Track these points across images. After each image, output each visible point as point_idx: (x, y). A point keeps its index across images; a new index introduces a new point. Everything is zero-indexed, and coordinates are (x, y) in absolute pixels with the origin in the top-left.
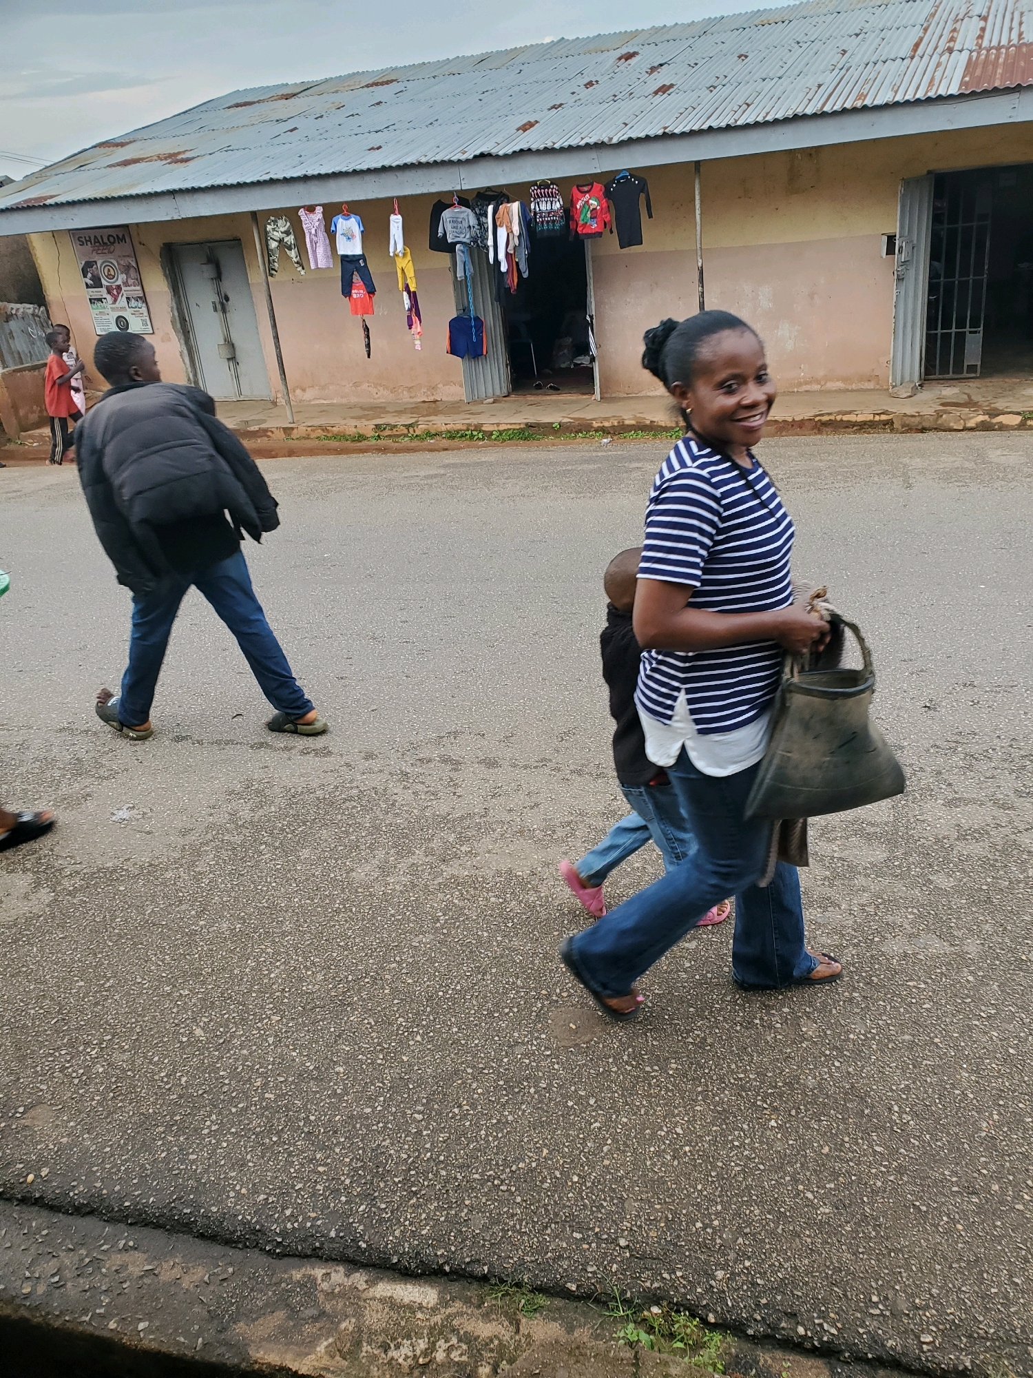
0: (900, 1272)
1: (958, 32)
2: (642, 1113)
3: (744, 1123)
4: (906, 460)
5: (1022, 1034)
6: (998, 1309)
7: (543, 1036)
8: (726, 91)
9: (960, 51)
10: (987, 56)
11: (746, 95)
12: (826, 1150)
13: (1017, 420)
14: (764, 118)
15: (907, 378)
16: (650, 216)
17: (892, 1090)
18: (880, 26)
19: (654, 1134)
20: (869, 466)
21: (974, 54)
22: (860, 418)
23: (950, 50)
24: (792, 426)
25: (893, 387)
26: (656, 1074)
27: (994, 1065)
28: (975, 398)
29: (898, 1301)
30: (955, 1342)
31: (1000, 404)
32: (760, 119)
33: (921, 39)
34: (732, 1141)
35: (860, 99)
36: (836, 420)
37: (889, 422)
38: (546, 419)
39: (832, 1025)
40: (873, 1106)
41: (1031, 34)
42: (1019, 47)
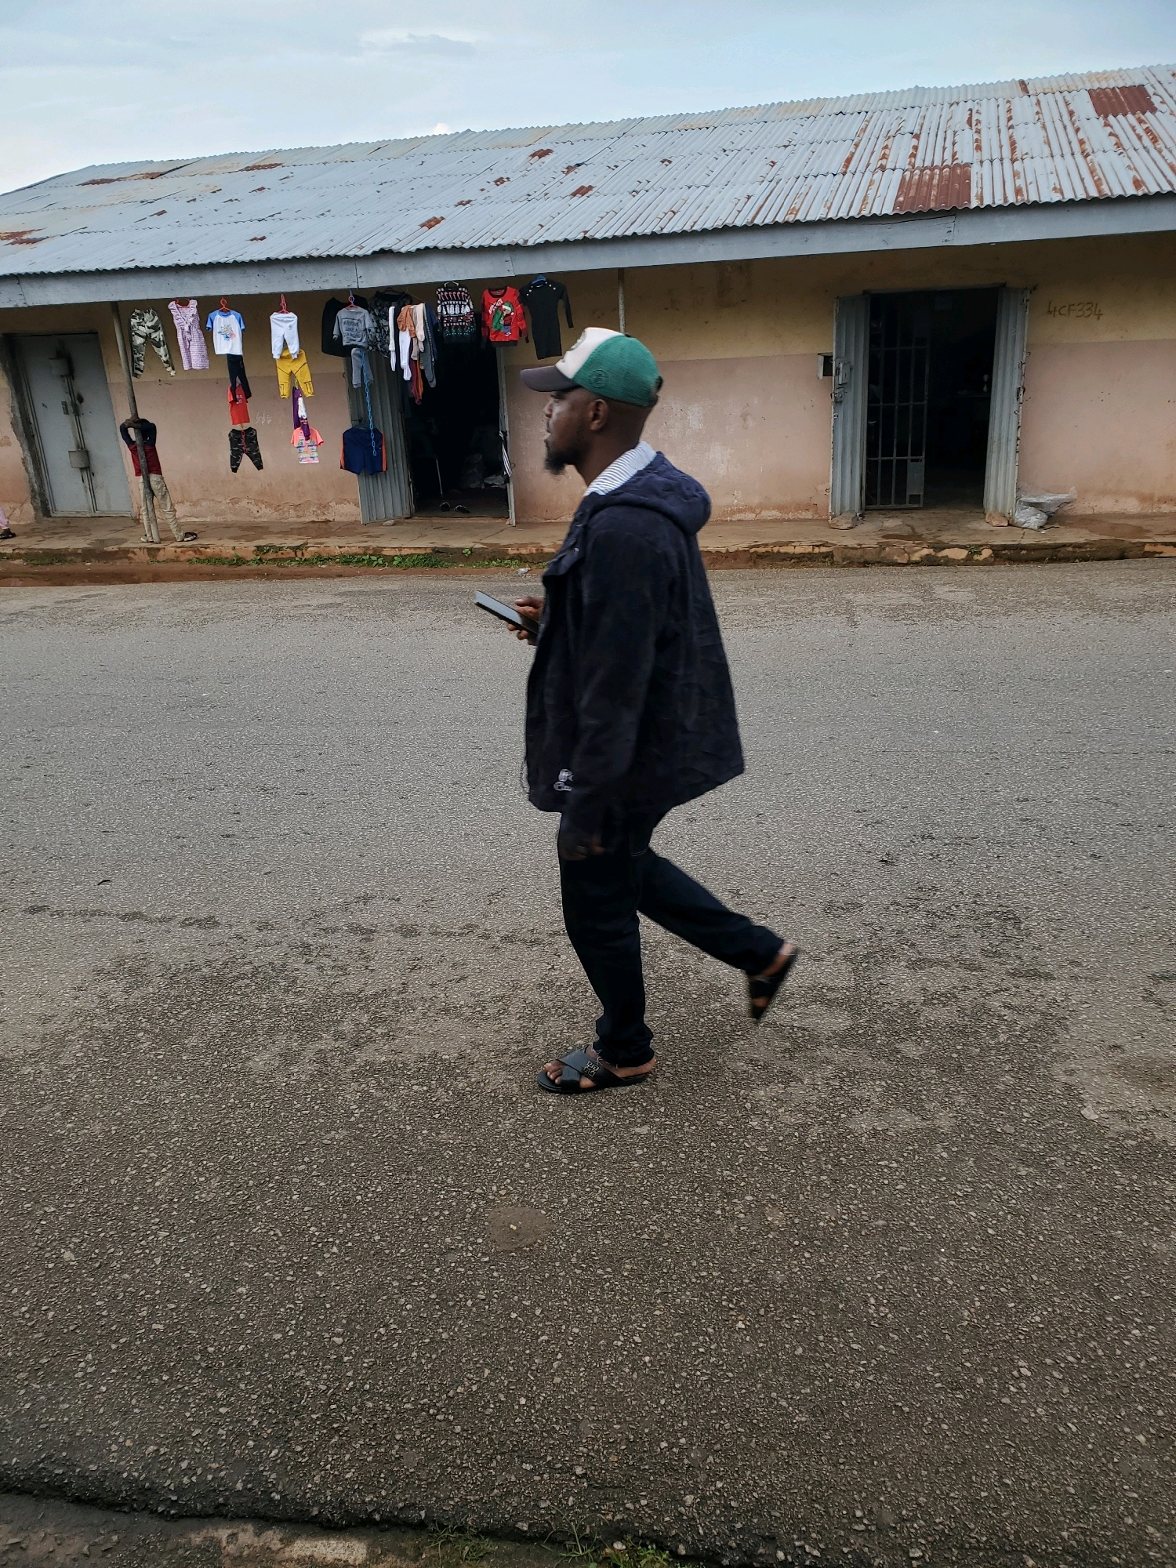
0: (884, 1482)
1: (890, 150)
2: (595, 1321)
3: (709, 1326)
4: (850, 596)
5: (1000, 1213)
6: (990, 1515)
7: (481, 1241)
8: (649, 197)
9: (893, 170)
10: (921, 176)
11: (672, 202)
12: (800, 1351)
13: (963, 554)
14: (692, 227)
15: (847, 508)
16: (570, 325)
17: (867, 1281)
18: (810, 139)
19: (609, 1344)
20: (811, 602)
21: (908, 174)
22: (799, 550)
23: (883, 168)
24: (730, 557)
25: (833, 517)
26: (610, 1276)
27: (973, 1248)
28: (918, 531)
29: (884, 1514)
30: (946, 1555)
31: (945, 537)
32: (687, 228)
33: (853, 154)
34: (696, 1347)
35: (792, 213)
36: (773, 552)
37: (829, 555)
38: (455, 544)
39: (799, 1212)
40: (847, 1301)
41: (966, 155)
42: (953, 168)
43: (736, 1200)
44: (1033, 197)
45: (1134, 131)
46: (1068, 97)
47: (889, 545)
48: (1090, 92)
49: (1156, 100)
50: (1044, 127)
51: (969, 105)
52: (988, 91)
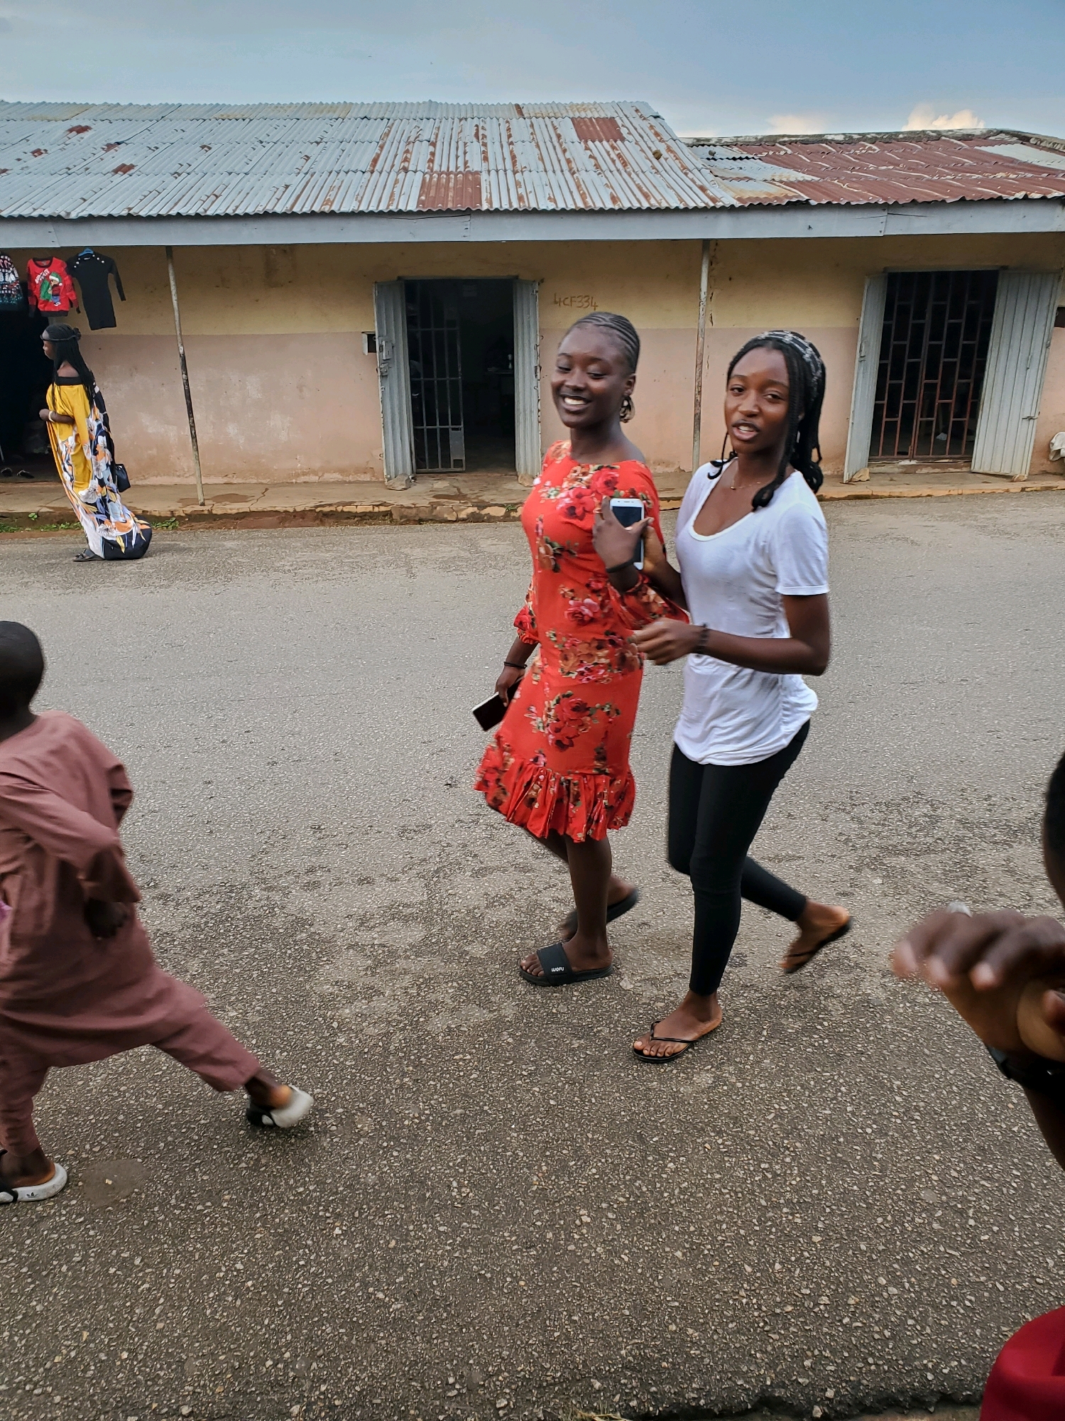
0: (473, 1345)
1: (411, 154)
2: (197, 1257)
3: (308, 1239)
4: (407, 551)
5: (559, 1084)
6: (562, 1351)
7: (74, 1202)
8: (192, 179)
9: (415, 172)
10: (439, 179)
11: (214, 186)
12: (393, 1244)
13: (501, 512)
14: (234, 211)
15: (401, 471)
16: (123, 298)
17: (449, 1167)
18: (339, 138)
19: (212, 1277)
20: (374, 556)
21: (427, 177)
22: (360, 509)
23: (406, 170)
24: (294, 516)
25: (389, 479)
26: (209, 1210)
27: (538, 1120)
28: (464, 491)
29: (473, 1375)
30: (528, 1398)
31: (486, 497)
32: (230, 211)
33: (378, 156)
34: (297, 1261)
35: (327, 204)
36: (336, 511)
37: (389, 514)
38: (19, 508)
39: (386, 1115)
40: (433, 1188)
41: (476, 164)
42: (466, 175)
43: (328, 1115)
44: (533, 205)
45: (609, 155)
46: (556, 123)
47: (439, 504)
48: (572, 119)
49: (624, 131)
50: (538, 146)
51: (476, 121)
52: (488, 111)
